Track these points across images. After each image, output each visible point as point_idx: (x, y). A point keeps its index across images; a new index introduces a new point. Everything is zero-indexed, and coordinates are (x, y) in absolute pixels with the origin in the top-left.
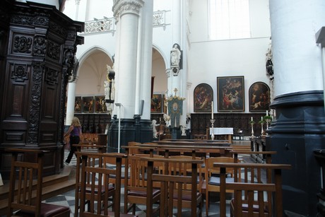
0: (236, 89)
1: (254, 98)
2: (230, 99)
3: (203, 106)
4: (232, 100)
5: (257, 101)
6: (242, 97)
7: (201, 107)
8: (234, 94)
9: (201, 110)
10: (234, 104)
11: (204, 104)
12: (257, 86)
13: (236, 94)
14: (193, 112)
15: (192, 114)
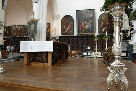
0: (90, 18)
1: (102, 25)
2: (85, 25)
3: (67, 31)
4: (87, 26)
5: (104, 26)
6: (94, 24)
7: (66, 32)
8: (88, 22)
9: (66, 34)
10: (88, 29)
11: (68, 29)
12: (104, 16)
13: (90, 22)
14: (60, 35)
15: (60, 37)
